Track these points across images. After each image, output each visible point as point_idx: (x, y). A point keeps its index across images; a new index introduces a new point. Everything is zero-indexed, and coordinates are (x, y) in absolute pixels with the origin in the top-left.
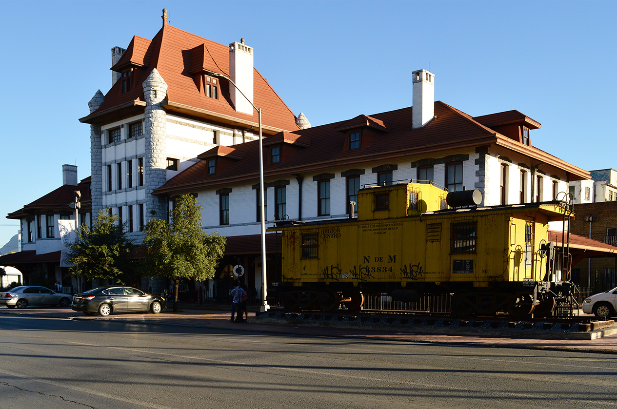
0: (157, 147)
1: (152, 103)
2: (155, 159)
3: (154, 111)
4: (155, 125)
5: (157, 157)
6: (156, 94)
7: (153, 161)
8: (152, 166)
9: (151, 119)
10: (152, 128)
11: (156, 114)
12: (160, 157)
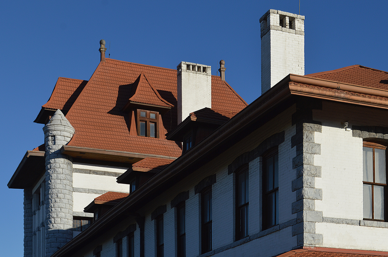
0: (56, 205)
1: (51, 151)
2: (53, 219)
3: (52, 161)
4: (53, 177)
5: (55, 216)
6: (54, 140)
7: (51, 222)
8: (50, 228)
9: (49, 171)
10: (51, 181)
11: (54, 164)
12: (59, 216)
